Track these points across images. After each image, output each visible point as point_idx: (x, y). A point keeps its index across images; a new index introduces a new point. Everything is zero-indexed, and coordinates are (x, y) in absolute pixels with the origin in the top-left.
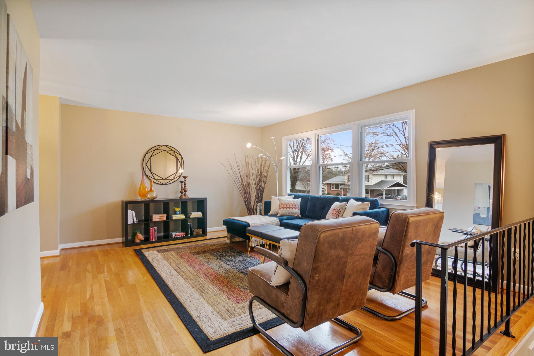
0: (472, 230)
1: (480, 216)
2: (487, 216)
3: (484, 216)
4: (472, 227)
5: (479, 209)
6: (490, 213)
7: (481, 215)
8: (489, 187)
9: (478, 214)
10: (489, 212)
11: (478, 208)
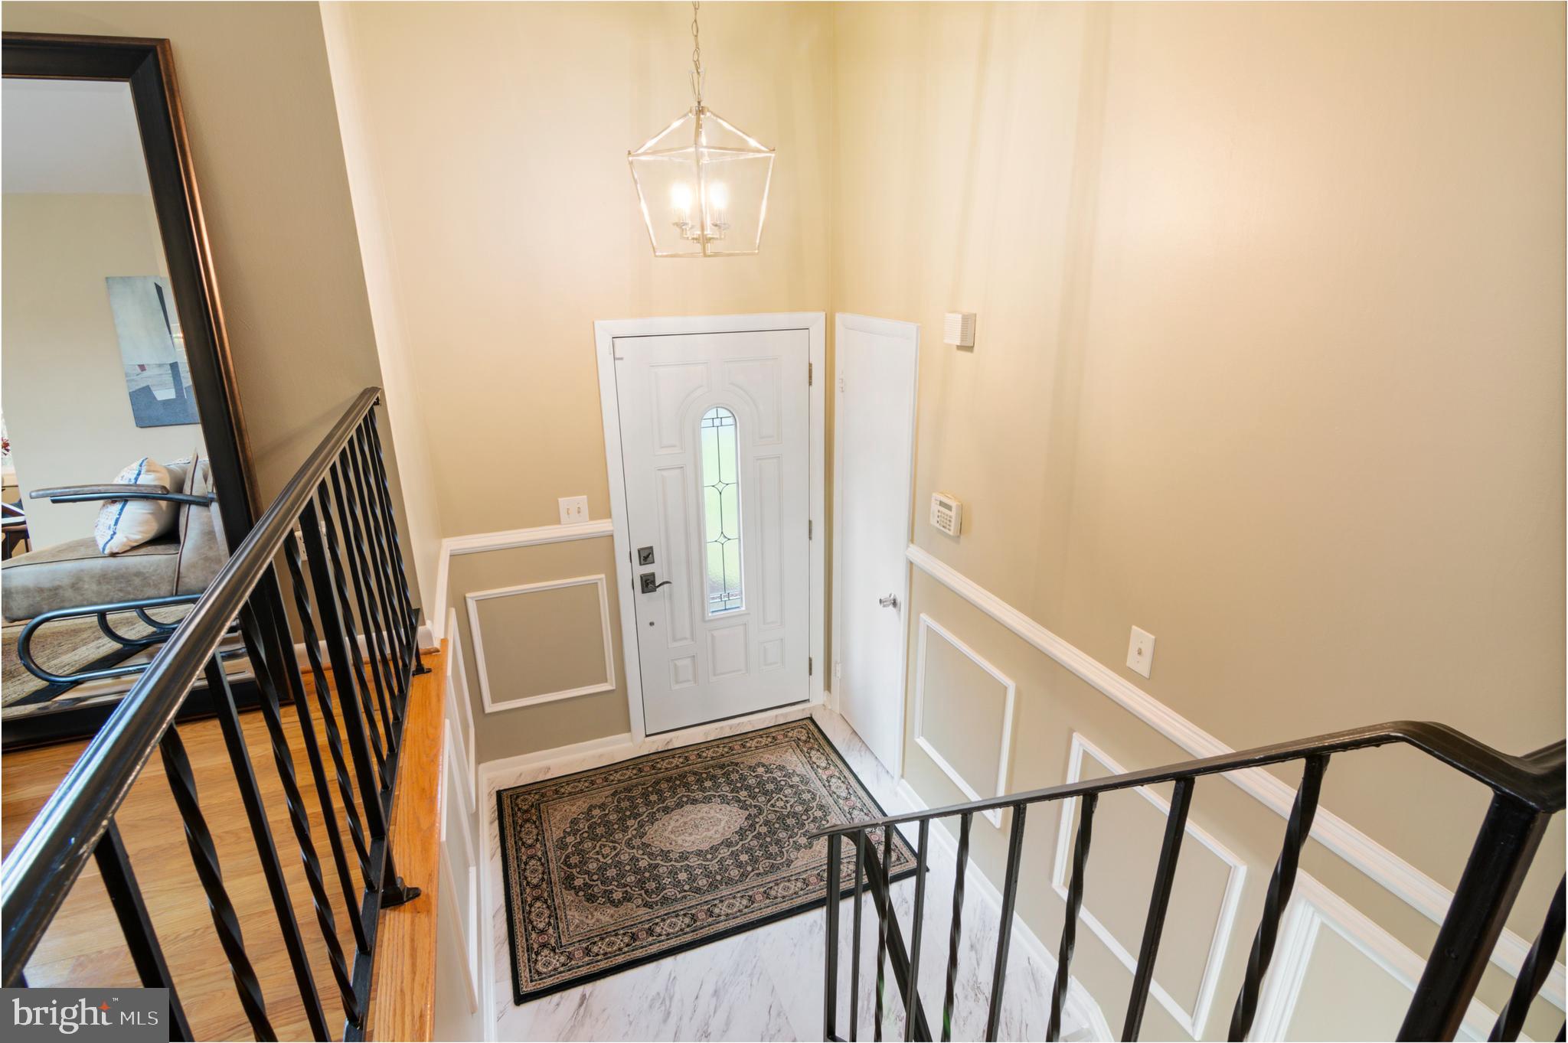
0: (136, 479)
1: (155, 398)
2: (176, 393)
3: (165, 393)
4: (135, 466)
5: (145, 374)
6: (183, 381)
7: (155, 393)
8: (159, 289)
9: (147, 390)
10: (180, 376)
11: (138, 370)
